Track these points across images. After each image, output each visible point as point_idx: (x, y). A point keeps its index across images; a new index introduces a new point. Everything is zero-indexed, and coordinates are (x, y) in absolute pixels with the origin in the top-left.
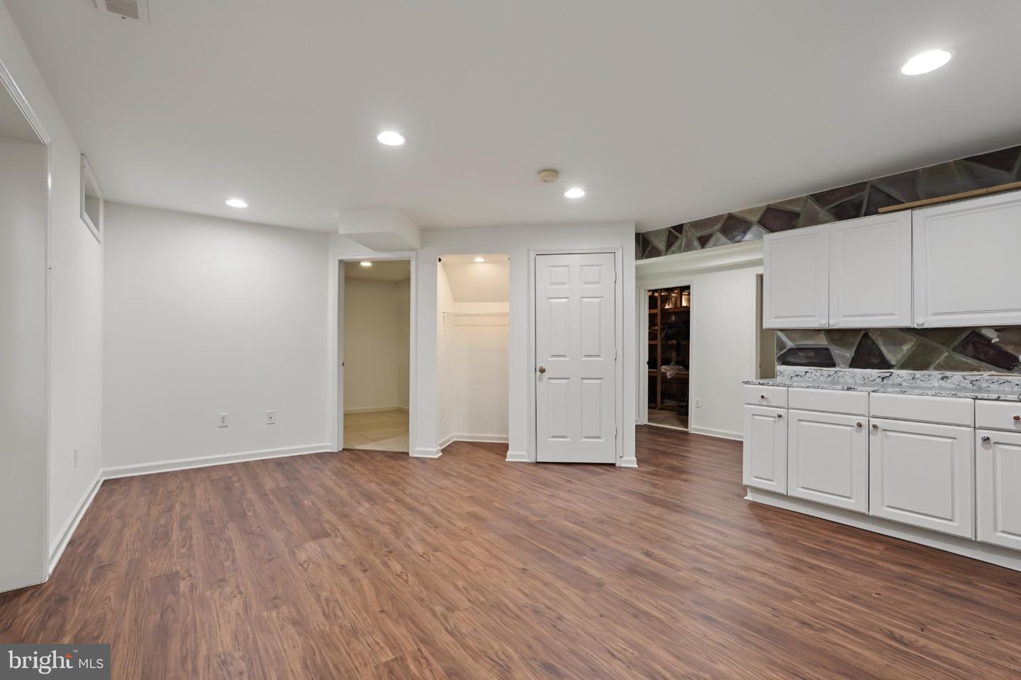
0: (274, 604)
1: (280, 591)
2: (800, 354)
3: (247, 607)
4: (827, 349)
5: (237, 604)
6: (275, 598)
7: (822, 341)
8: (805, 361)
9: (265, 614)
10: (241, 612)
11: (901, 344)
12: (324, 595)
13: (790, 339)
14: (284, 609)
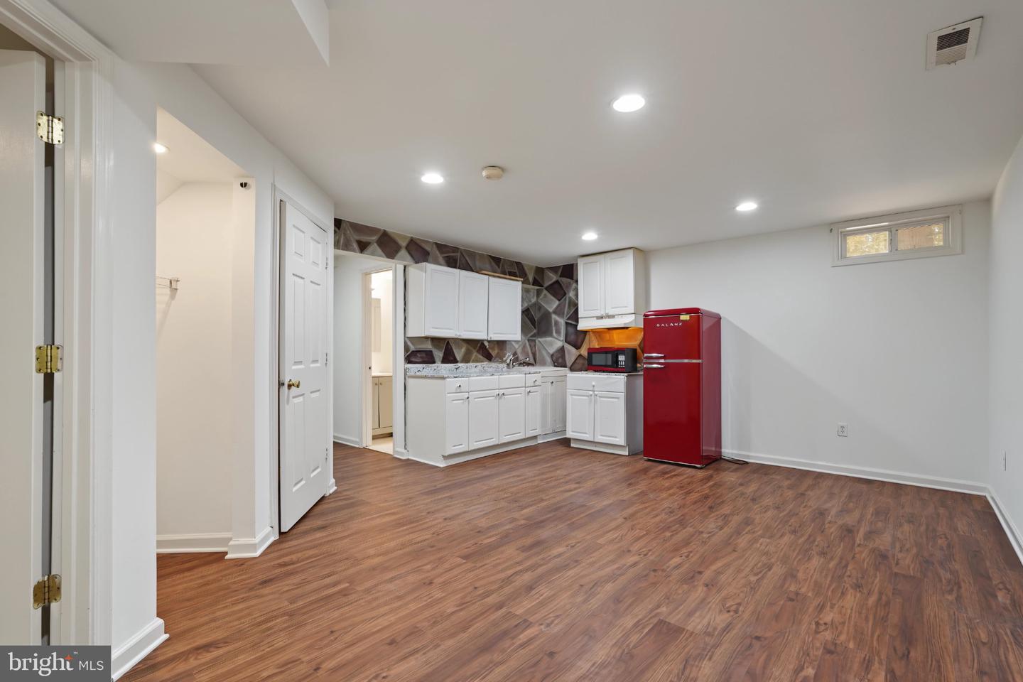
0: (797, 596)
1: (782, 603)
2: (418, 355)
3: (821, 608)
4: (431, 351)
5: (828, 617)
6: (792, 600)
7: (428, 346)
8: (420, 360)
9: (810, 594)
10: (828, 608)
11: (462, 348)
12: (753, 579)
13: (413, 344)
14: (792, 588)
